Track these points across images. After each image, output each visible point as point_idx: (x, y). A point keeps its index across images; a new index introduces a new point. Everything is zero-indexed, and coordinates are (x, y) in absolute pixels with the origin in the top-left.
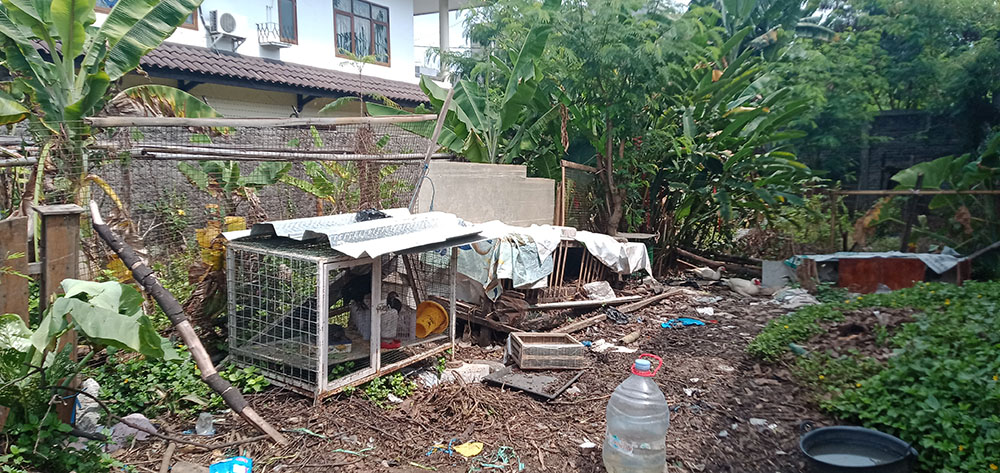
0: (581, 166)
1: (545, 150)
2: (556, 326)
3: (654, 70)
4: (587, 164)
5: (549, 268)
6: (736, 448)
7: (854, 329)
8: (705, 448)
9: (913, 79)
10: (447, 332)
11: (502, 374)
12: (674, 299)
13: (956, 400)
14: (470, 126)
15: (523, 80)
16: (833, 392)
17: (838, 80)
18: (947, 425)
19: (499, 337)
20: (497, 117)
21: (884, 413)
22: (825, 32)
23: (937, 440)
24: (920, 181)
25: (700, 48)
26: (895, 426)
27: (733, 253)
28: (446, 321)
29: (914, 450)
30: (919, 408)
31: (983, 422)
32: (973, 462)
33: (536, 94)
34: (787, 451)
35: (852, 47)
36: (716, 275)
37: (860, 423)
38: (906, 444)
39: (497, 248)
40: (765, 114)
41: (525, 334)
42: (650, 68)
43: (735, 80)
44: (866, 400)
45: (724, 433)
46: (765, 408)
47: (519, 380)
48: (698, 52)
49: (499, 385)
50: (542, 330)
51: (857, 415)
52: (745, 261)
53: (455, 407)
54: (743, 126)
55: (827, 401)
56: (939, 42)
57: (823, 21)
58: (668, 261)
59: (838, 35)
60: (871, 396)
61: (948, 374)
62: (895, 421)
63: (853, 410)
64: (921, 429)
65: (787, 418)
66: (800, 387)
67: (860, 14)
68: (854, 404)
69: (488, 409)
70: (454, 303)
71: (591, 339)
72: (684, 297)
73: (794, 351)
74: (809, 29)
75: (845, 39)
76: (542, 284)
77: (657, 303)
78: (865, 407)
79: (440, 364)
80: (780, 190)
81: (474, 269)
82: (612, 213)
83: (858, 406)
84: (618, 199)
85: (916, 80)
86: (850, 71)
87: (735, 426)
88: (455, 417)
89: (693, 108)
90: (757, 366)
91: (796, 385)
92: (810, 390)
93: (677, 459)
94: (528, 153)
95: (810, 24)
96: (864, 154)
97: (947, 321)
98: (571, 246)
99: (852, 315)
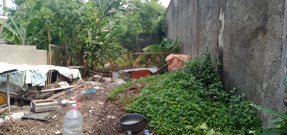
0: (56, 46)
1: (43, 41)
2: (49, 97)
3: (78, 18)
4: (58, 45)
5: (45, 79)
6: (103, 125)
7: (133, 89)
8: (94, 127)
9: (147, 25)
10: (7, 103)
11: (29, 115)
12: (87, 85)
13: (154, 104)
14: (14, 33)
15: (33, 18)
16: (128, 106)
17: (130, 24)
18: (152, 110)
19: (28, 103)
20: (25, 30)
21: (139, 109)
22: (126, 11)
23: (150, 114)
24: (148, 51)
25: (91, 13)
26: (141, 112)
27: (105, 70)
28: (5, 100)
29: (145, 117)
30: (146, 107)
31: (159, 108)
32: (157, 118)
33: (39, 22)
34: (116, 123)
35: (133, 15)
36: (100, 77)
37: (134, 112)
38: (143, 116)
39: (25, 74)
40: (111, 32)
41: (37, 101)
42: (77, 17)
43: (102, 23)
44: (135, 106)
45: (100, 121)
46: (111, 112)
47: (35, 116)
48: (91, 14)
49: (27, 119)
50: (44, 99)
51: (133, 111)
52: (108, 72)
53: (10, 128)
54: (105, 35)
55: (126, 108)
56: (152, 16)
57: (125, 8)
58: (86, 74)
59: (129, 12)
60: (136, 105)
61: (152, 98)
62: (141, 111)
63: (132, 109)
64: (147, 112)
65: (117, 114)
66: (120, 105)
67: (134, 7)
68: (132, 108)
69: (23, 127)
70: (8, 93)
71: (61, 100)
72: (91, 84)
73: (119, 96)
74: (122, 10)
75: (131, 13)
76: (43, 84)
77: (82, 87)
78: (135, 108)
79: (4, 115)
80: (116, 53)
81: (17, 81)
82: (68, 60)
83: (133, 108)
84: (69, 56)
85: (148, 25)
86: (133, 22)
87: (103, 119)
88: (10, 132)
89: (91, 29)
90: (109, 102)
91: (119, 105)
92: (122, 106)
93: (86, 131)
94: (37, 42)
95: (122, 9)
96: (137, 43)
97: (153, 85)
98: (53, 71)
99: (133, 85)
